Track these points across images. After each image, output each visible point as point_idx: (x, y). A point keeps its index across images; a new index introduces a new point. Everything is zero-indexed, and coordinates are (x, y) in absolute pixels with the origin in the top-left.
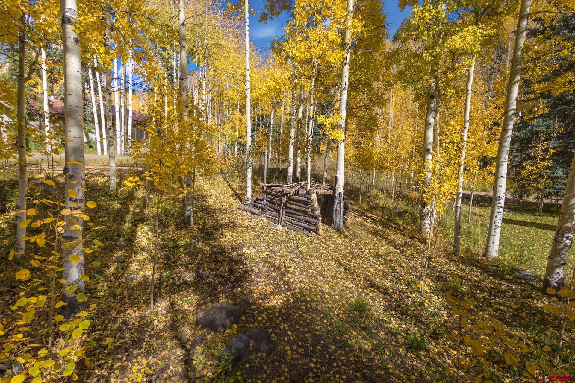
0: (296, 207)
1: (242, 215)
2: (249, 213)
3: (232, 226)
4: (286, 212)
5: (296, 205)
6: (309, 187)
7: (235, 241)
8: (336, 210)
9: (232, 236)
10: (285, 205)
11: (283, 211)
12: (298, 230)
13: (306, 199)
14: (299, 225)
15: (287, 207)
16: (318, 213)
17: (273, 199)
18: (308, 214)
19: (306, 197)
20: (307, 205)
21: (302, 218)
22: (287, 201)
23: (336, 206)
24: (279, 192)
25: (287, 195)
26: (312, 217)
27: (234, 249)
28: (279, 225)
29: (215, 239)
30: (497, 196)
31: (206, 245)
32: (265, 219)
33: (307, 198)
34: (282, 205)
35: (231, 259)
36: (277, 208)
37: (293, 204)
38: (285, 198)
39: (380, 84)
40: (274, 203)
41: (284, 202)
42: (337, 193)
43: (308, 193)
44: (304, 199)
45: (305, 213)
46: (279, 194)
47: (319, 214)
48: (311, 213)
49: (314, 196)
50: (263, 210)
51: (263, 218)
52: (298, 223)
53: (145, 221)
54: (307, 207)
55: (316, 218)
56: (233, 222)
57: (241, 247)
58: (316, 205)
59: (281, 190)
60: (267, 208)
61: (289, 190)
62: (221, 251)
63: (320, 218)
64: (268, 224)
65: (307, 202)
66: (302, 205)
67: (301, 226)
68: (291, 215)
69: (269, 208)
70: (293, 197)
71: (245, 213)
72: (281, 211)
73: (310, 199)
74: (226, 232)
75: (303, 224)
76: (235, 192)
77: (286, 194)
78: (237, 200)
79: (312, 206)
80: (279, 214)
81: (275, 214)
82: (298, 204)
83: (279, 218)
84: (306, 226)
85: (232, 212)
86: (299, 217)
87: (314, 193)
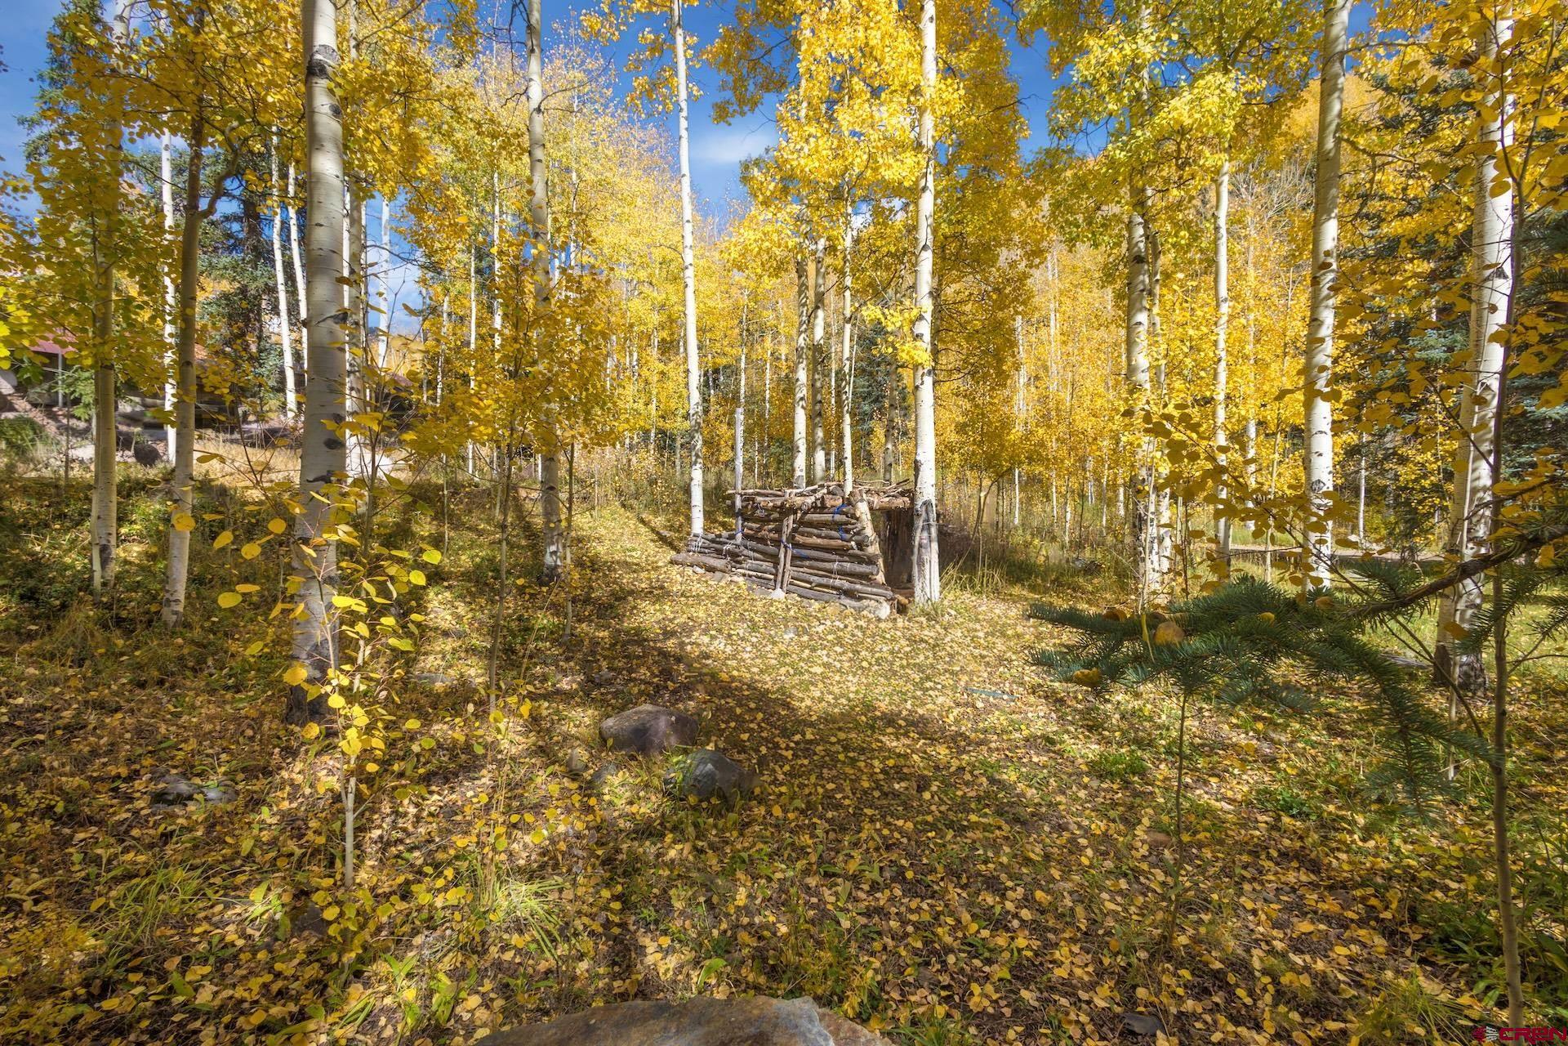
0: (819, 541)
1: (682, 574)
2: (698, 569)
3: (658, 593)
4: (794, 557)
5: (819, 536)
6: (849, 488)
7: (671, 621)
8: (920, 546)
9: (662, 611)
10: (791, 538)
11: (785, 555)
12: (827, 597)
13: (844, 518)
14: (827, 586)
15: (796, 545)
16: (874, 549)
17: (760, 529)
18: (850, 556)
19: (842, 513)
20: (847, 531)
21: (835, 566)
22: (794, 530)
23: (920, 536)
24: (775, 507)
25: (795, 513)
26: (860, 560)
27: (668, 634)
28: (779, 590)
29: (620, 618)
30: (1314, 479)
31: (599, 627)
32: (741, 580)
33: (846, 514)
34: (784, 538)
35: (664, 654)
36: (771, 549)
37: (810, 535)
38: (790, 523)
39: (1016, 253)
40: (762, 540)
41: (787, 531)
42: (919, 503)
43: (848, 502)
44: (838, 517)
45: (842, 552)
46: (776, 515)
47: (878, 552)
48: (857, 551)
49: (863, 509)
50: (734, 556)
51: (735, 578)
52: (824, 581)
53: (444, 580)
54: (848, 536)
55: (871, 561)
56: (662, 588)
57: (687, 630)
58: (869, 531)
59: (779, 503)
60: (746, 552)
61: (799, 500)
62: (638, 637)
63: (881, 562)
64: (750, 589)
65: (846, 523)
66: (833, 533)
67: (834, 588)
68: (807, 563)
69: (751, 553)
70: (809, 516)
71: (689, 571)
72: (782, 556)
73: (853, 516)
74: (644, 604)
75: (838, 583)
76: (658, 533)
77: (793, 510)
78: (665, 548)
79: (858, 533)
80: (776, 564)
81: (766, 565)
82: (824, 532)
83: (776, 575)
84: (846, 585)
85: (656, 569)
86: (827, 565)
87: (862, 500)
